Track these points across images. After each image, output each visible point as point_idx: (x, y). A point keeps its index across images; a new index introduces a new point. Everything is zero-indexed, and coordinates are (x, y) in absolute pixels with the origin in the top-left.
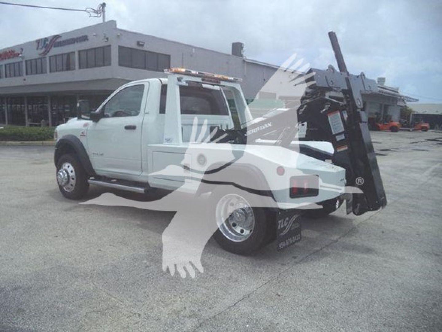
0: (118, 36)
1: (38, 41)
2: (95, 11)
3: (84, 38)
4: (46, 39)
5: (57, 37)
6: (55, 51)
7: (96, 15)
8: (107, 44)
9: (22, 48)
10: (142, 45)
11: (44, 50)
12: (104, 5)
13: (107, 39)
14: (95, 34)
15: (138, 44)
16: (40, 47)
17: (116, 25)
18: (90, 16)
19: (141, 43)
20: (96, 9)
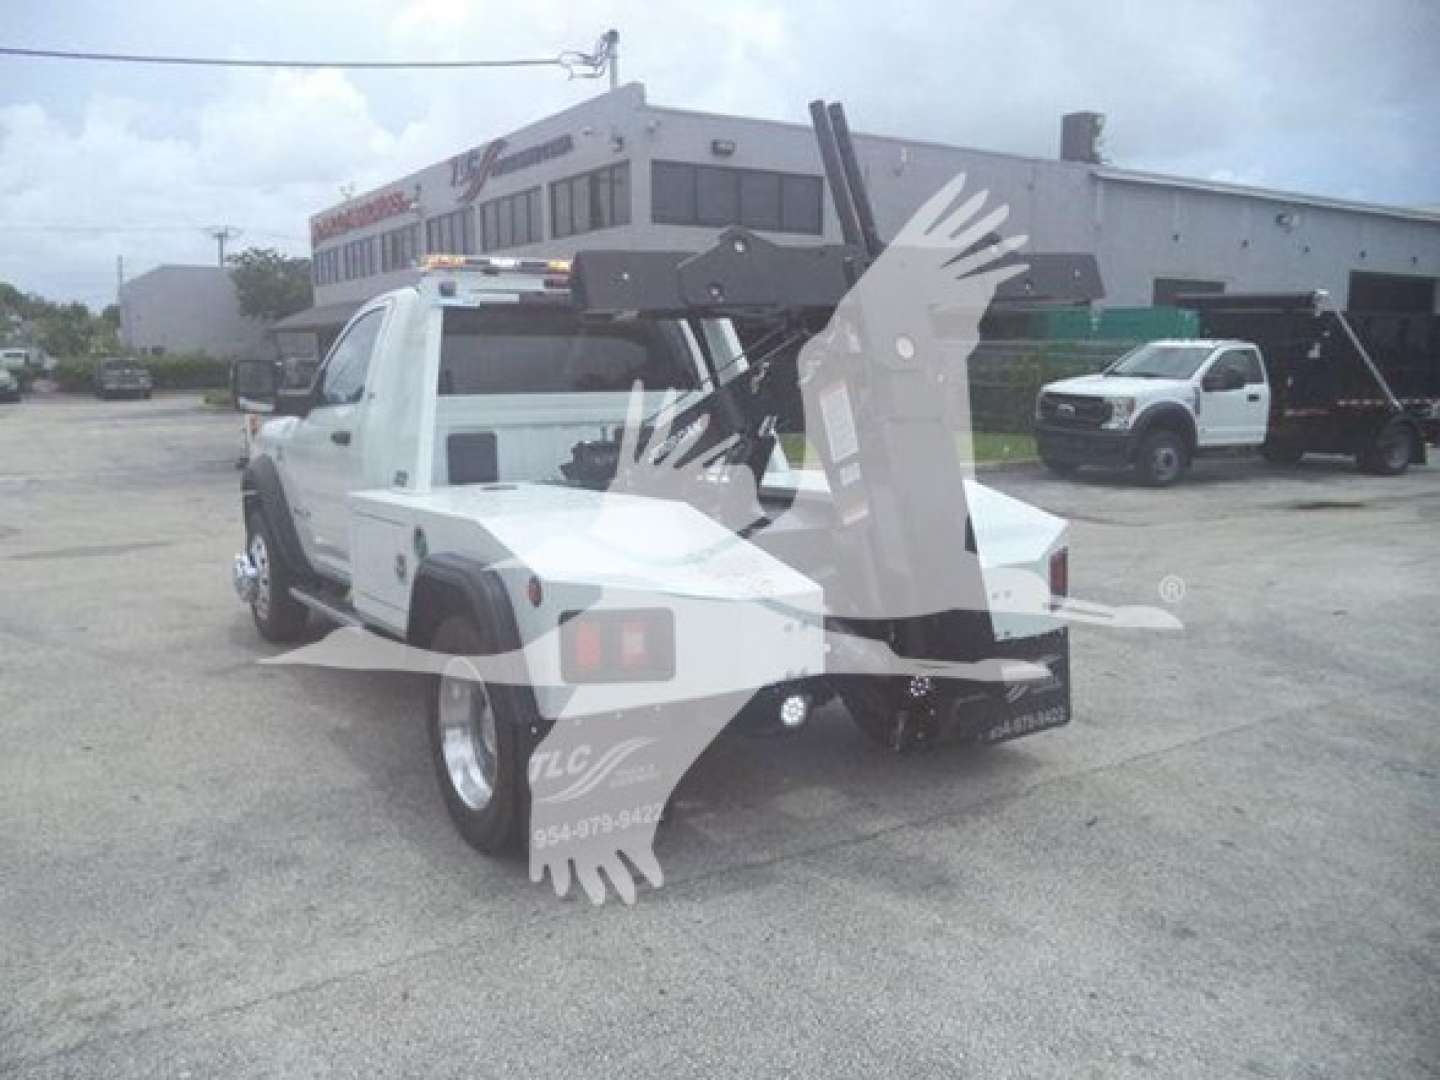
0: (651, 131)
1: (454, 162)
2: (587, 60)
3: (563, 145)
4: (472, 155)
5: (499, 145)
6: (495, 187)
7: (590, 70)
8: (620, 157)
9: (417, 183)
10: (728, 153)
11: (467, 186)
12: (612, 37)
13: (620, 141)
14: (588, 129)
15: (715, 149)
16: (460, 178)
17: (642, 97)
18: (572, 76)
19: (722, 146)
20: (590, 53)
